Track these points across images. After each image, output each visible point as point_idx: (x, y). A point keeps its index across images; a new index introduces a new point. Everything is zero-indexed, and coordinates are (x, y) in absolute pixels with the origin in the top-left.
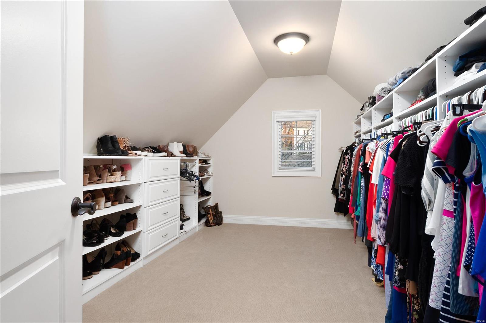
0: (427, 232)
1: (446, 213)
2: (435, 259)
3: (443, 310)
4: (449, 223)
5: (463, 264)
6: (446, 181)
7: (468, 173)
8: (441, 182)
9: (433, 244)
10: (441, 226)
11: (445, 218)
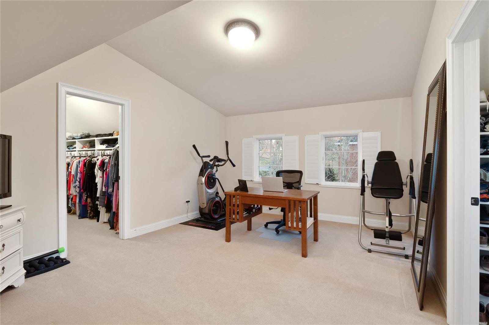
0: (96, 182)
1: (101, 177)
2: (98, 188)
3: (100, 196)
4: (101, 179)
5: (104, 185)
6: (101, 171)
7: (104, 169)
8: (99, 171)
9: (98, 184)
10: (99, 180)
11: (100, 178)
